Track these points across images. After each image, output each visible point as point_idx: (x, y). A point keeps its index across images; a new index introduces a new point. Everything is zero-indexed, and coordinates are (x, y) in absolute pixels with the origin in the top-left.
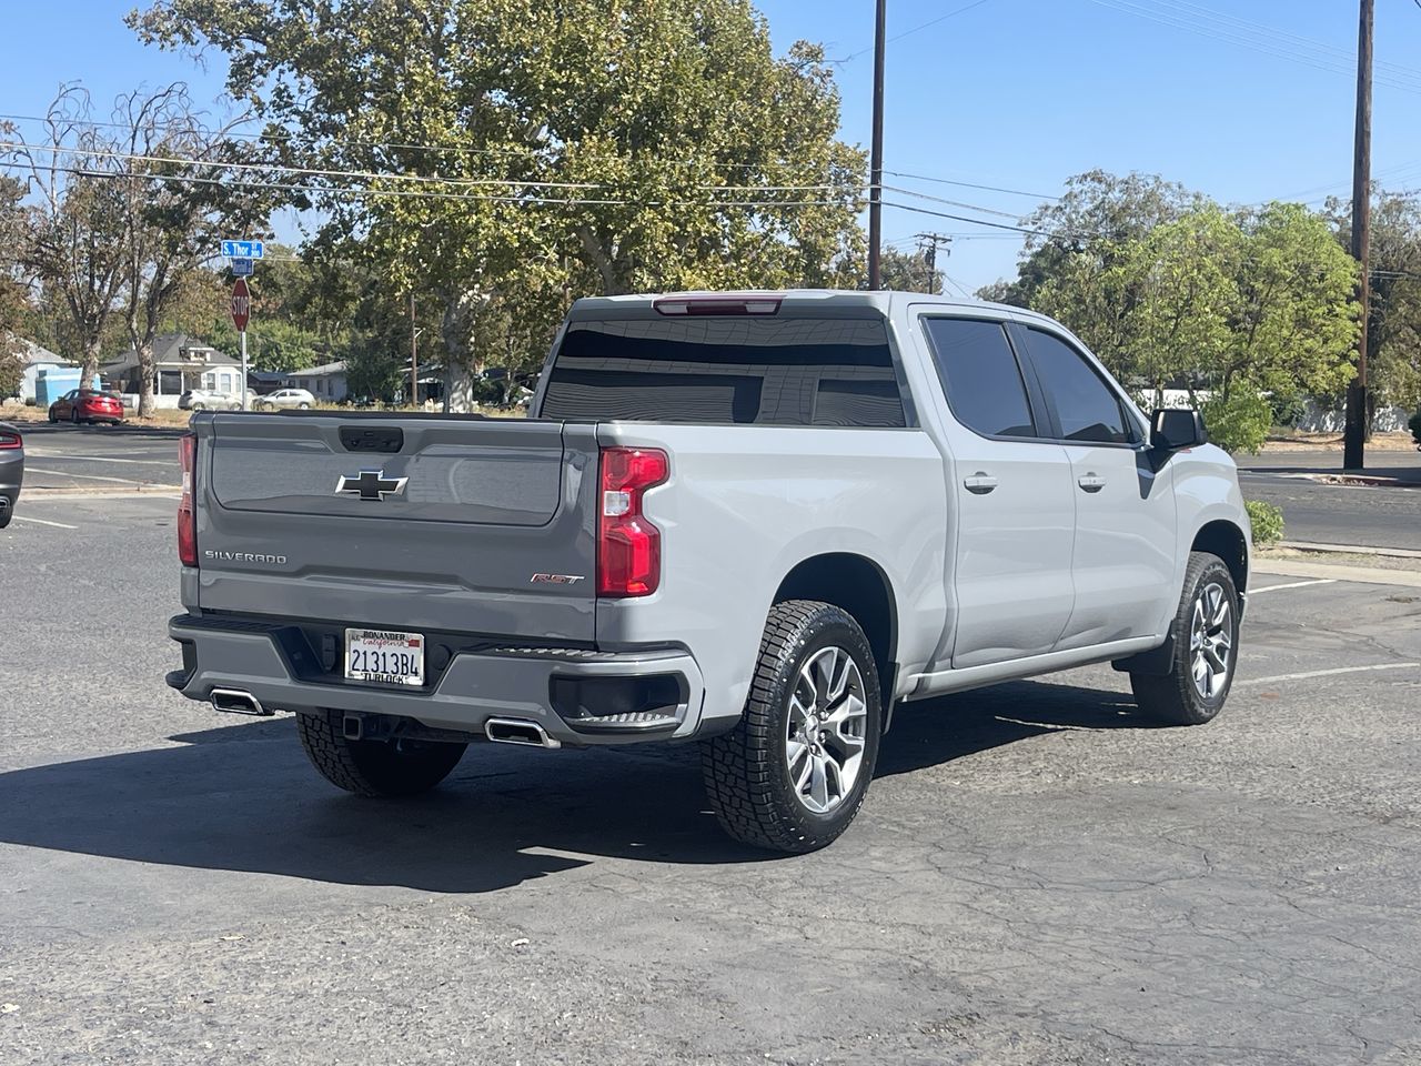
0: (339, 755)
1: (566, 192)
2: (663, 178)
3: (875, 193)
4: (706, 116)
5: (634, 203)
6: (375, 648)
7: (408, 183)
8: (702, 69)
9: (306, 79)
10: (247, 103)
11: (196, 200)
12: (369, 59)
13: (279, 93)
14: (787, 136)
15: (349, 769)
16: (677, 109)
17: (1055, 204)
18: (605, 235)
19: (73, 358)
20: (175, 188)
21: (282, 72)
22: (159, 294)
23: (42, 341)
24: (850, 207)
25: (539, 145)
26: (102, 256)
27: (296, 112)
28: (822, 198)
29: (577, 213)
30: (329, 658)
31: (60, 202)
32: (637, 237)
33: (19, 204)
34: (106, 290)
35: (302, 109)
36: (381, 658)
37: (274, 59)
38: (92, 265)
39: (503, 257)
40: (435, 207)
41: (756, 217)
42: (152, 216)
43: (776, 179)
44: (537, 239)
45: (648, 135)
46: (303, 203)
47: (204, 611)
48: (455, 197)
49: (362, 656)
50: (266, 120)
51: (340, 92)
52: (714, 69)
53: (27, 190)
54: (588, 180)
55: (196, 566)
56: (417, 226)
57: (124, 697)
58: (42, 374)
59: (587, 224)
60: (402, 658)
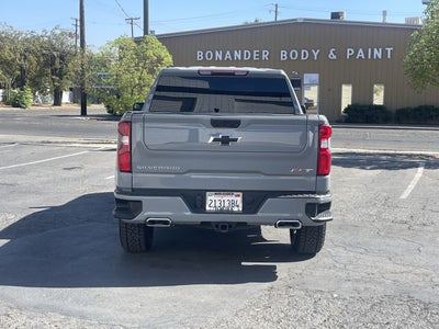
6: (219, 198)
30: (199, 203)
36: (223, 202)
49: (214, 202)
55: (130, 171)
60: (235, 202)
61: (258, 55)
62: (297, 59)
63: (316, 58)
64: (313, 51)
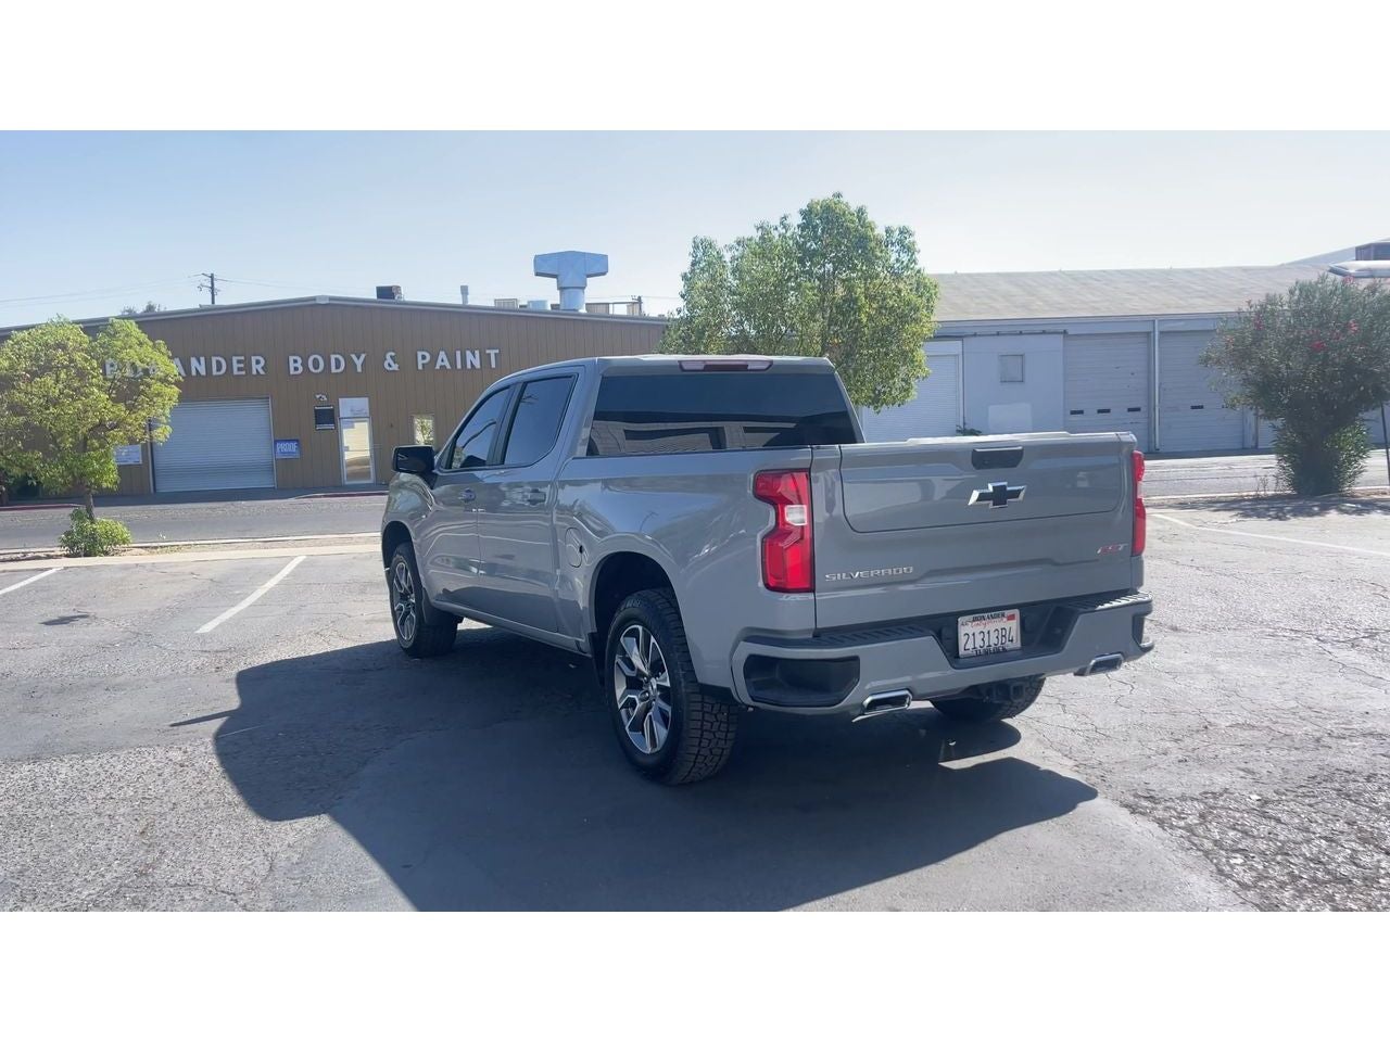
6: (981, 628)
36: (986, 635)
49: (971, 637)
55: (812, 590)
60: (1007, 632)
61: (242, 365)
62: (323, 371)
63: (359, 370)
64: (353, 356)
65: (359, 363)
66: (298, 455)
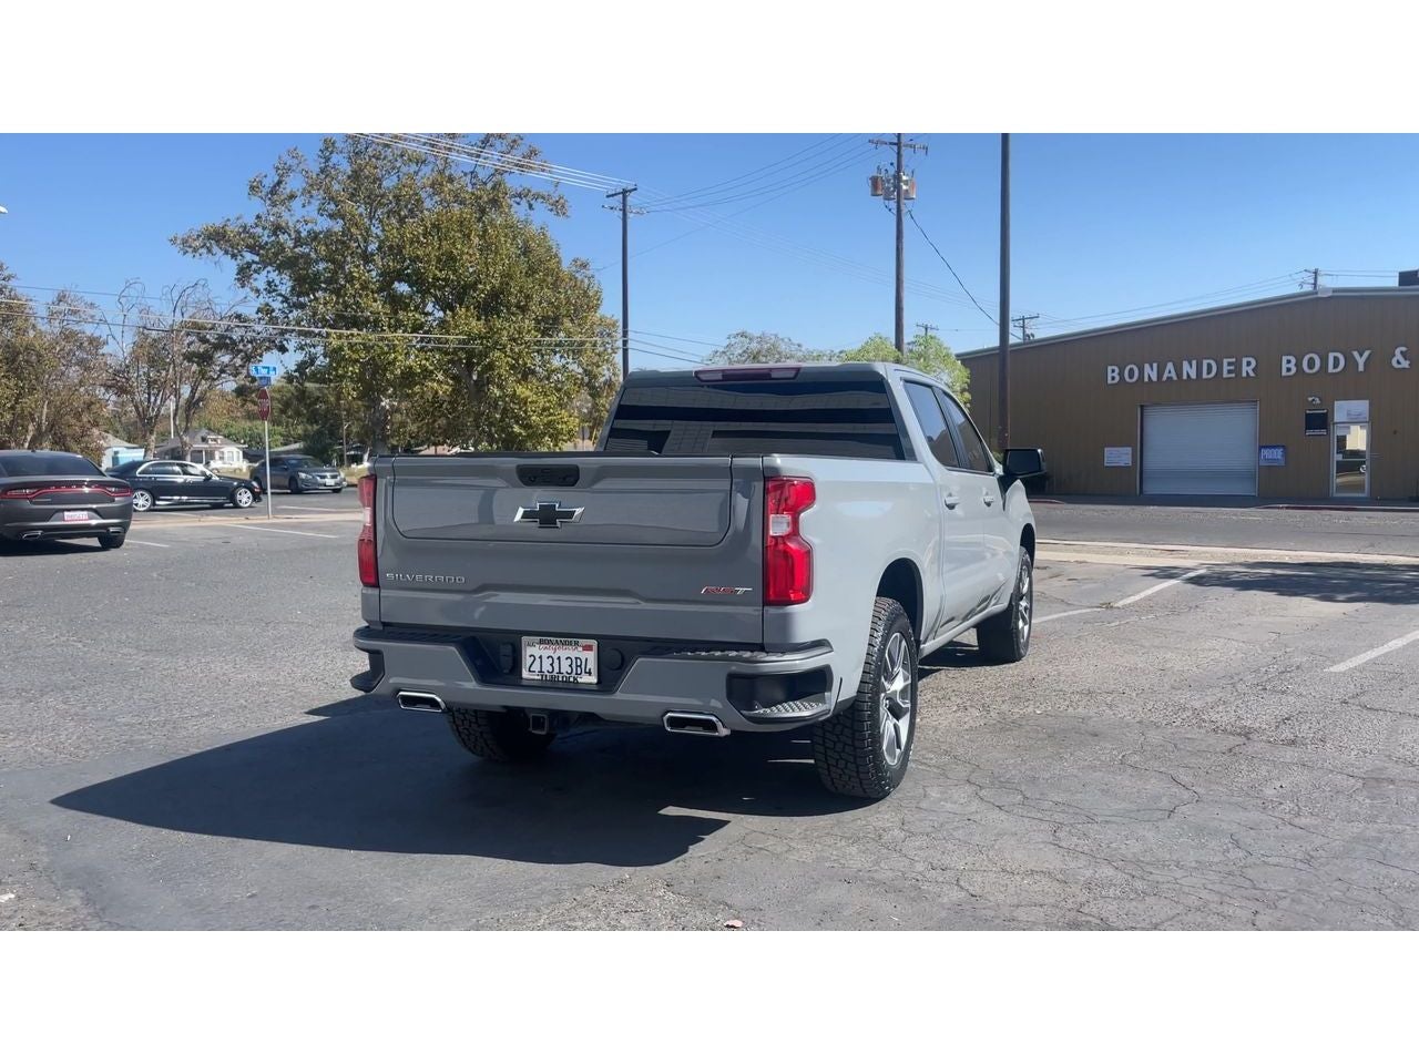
0: (481, 733)
1: (447, 341)
2: (505, 333)
3: (625, 343)
4: (528, 297)
5: (487, 347)
6: (550, 653)
7: (352, 335)
8: (524, 271)
9: (283, 276)
10: (247, 289)
11: (217, 347)
12: (322, 266)
13: (269, 283)
14: (575, 310)
15: (489, 742)
16: (511, 294)
17: (721, 350)
18: (470, 366)
19: (134, 443)
20: (204, 340)
21: (268, 272)
22: (192, 405)
23: (116, 434)
24: (610, 351)
25: (427, 314)
26: (155, 382)
27: (280, 295)
28: (595, 345)
29: (455, 351)
30: (506, 662)
31: (128, 350)
32: (491, 367)
33: (101, 351)
34: (158, 402)
35: (283, 293)
36: (556, 661)
37: (265, 263)
38: (149, 387)
39: (409, 377)
40: (367, 348)
41: (558, 355)
42: (189, 357)
43: (569, 334)
44: (431, 368)
45: (493, 308)
46: (283, 349)
47: (385, 624)
48: (381, 344)
49: (538, 660)
50: (261, 300)
51: (305, 283)
52: (531, 271)
53: (106, 343)
54: (460, 334)
55: (376, 585)
56: (357, 361)
57: (255, 676)
58: (116, 453)
59: (460, 359)
60: (576, 661)
61: (1232, 368)
62: (1318, 372)
63: (1361, 368)
64: (1356, 354)
65: (1361, 361)
66: (1283, 463)
